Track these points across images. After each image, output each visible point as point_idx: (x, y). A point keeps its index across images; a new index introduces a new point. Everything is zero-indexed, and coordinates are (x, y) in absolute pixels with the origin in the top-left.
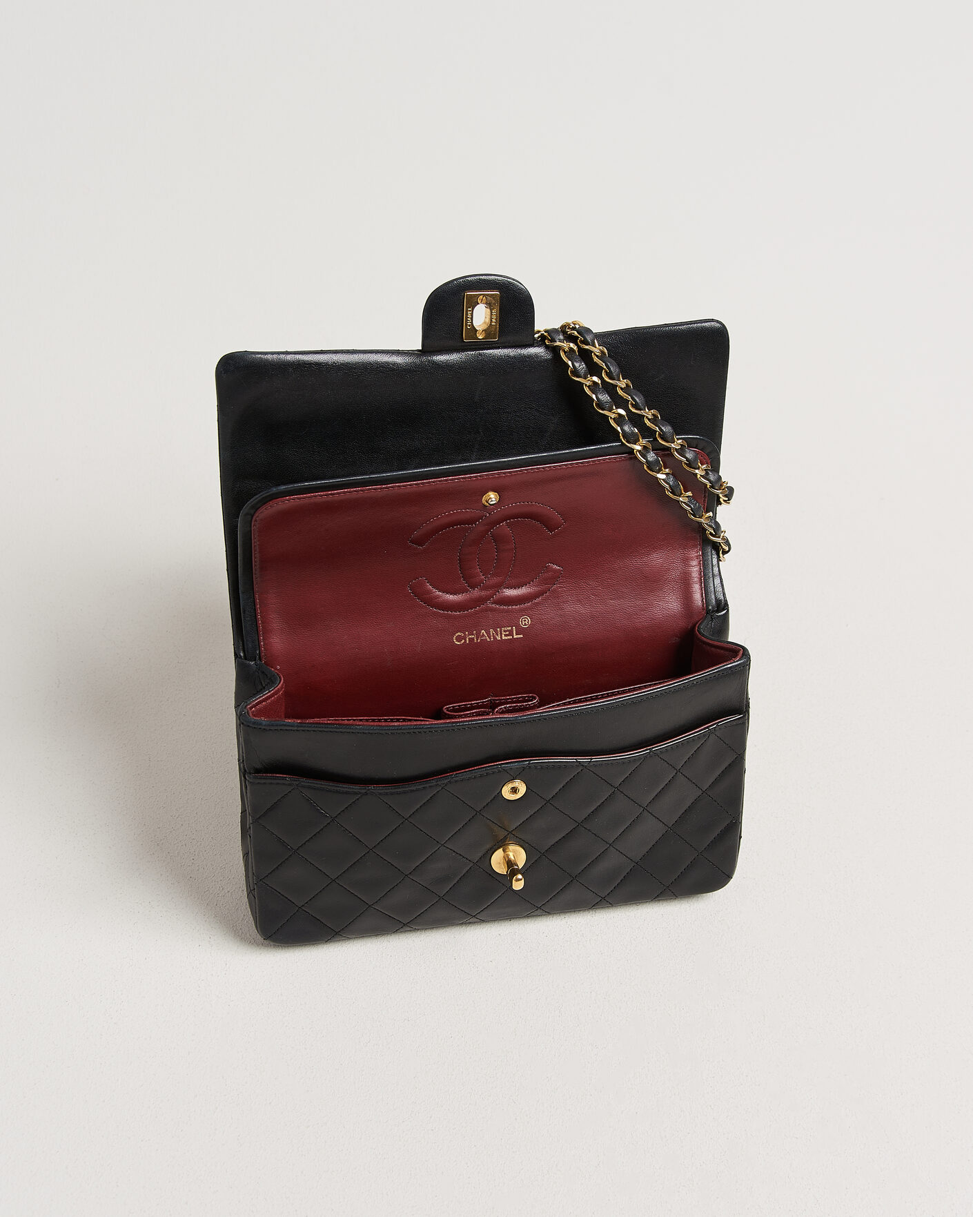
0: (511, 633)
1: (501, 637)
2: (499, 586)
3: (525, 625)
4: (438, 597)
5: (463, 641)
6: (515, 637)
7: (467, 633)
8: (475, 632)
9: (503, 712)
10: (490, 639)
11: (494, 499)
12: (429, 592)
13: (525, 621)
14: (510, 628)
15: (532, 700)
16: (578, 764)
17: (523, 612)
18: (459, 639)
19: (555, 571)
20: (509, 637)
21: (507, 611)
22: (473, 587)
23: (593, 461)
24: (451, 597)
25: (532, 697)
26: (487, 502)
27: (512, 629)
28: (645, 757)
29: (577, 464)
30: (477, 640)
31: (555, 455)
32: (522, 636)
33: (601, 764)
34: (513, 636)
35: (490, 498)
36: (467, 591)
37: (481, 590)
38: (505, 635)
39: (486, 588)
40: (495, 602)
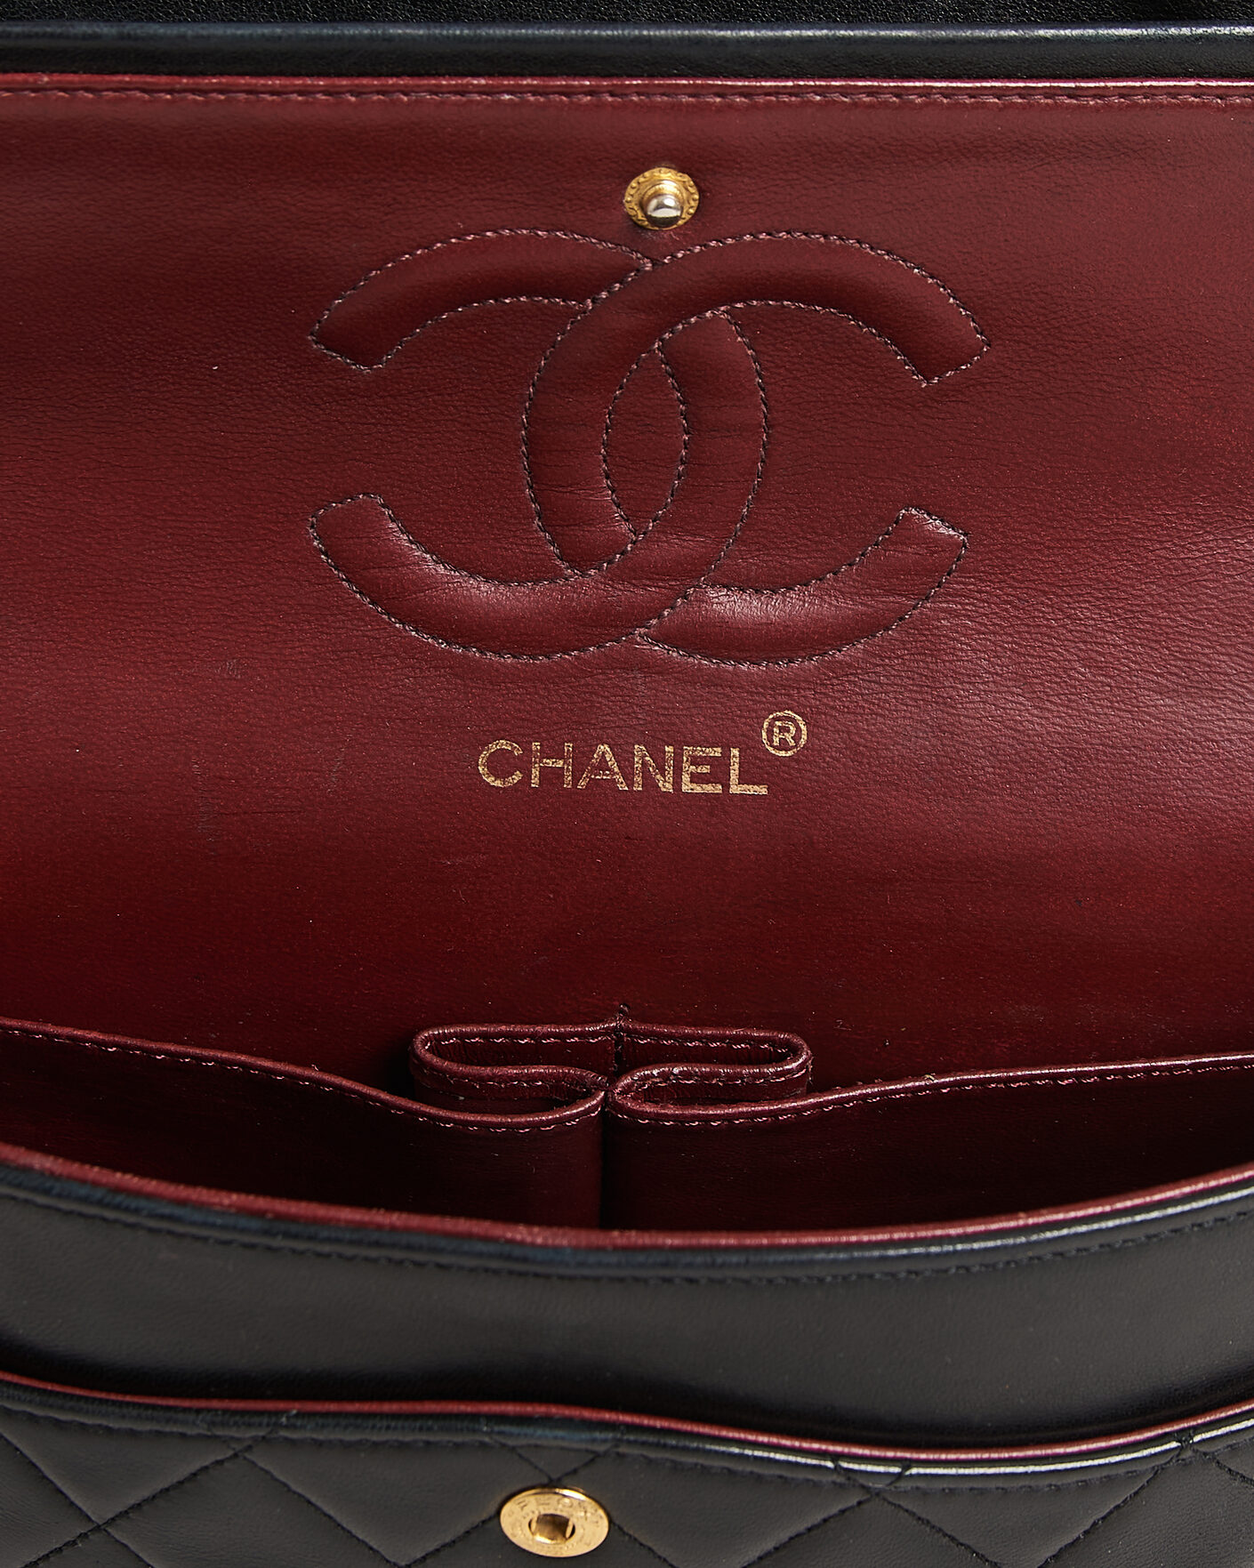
0: (719, 772)
1: (677, 783)
2: (690, 572)
3: (784, 745)
4: (431, 583)
5: (517, 776)
6: (735, 789)
7: (536, 746)
8: (568, 747)
9: (653, 1095)
10: (630, 783)
11: (670, 201)
12: (396, 559)
13: (784, 730)
14: (717, 752)
15: (781, 1059)
16: (840, 1479)
17: (780, 694)
18: (500, 765)
19: (934, 541)
20: (709, 788)
21: (714, 680)
22: (580, 559)
23: (1123, 93)
24: (482, 591)
25: (786, 1043)
26: (643, 206)
27: (726, 756)
28: (1158, 1471)
29: (1049, 93)
30: (576, 780)
31: (952, 41)
32: (763, 790)
33: (950, 1490)
34: (726, 786)
35: (658, 194)
36: (555, 574)
37: (616, 576)
38: (695, 778)
39: (633, 573)
40: (663, 638)
